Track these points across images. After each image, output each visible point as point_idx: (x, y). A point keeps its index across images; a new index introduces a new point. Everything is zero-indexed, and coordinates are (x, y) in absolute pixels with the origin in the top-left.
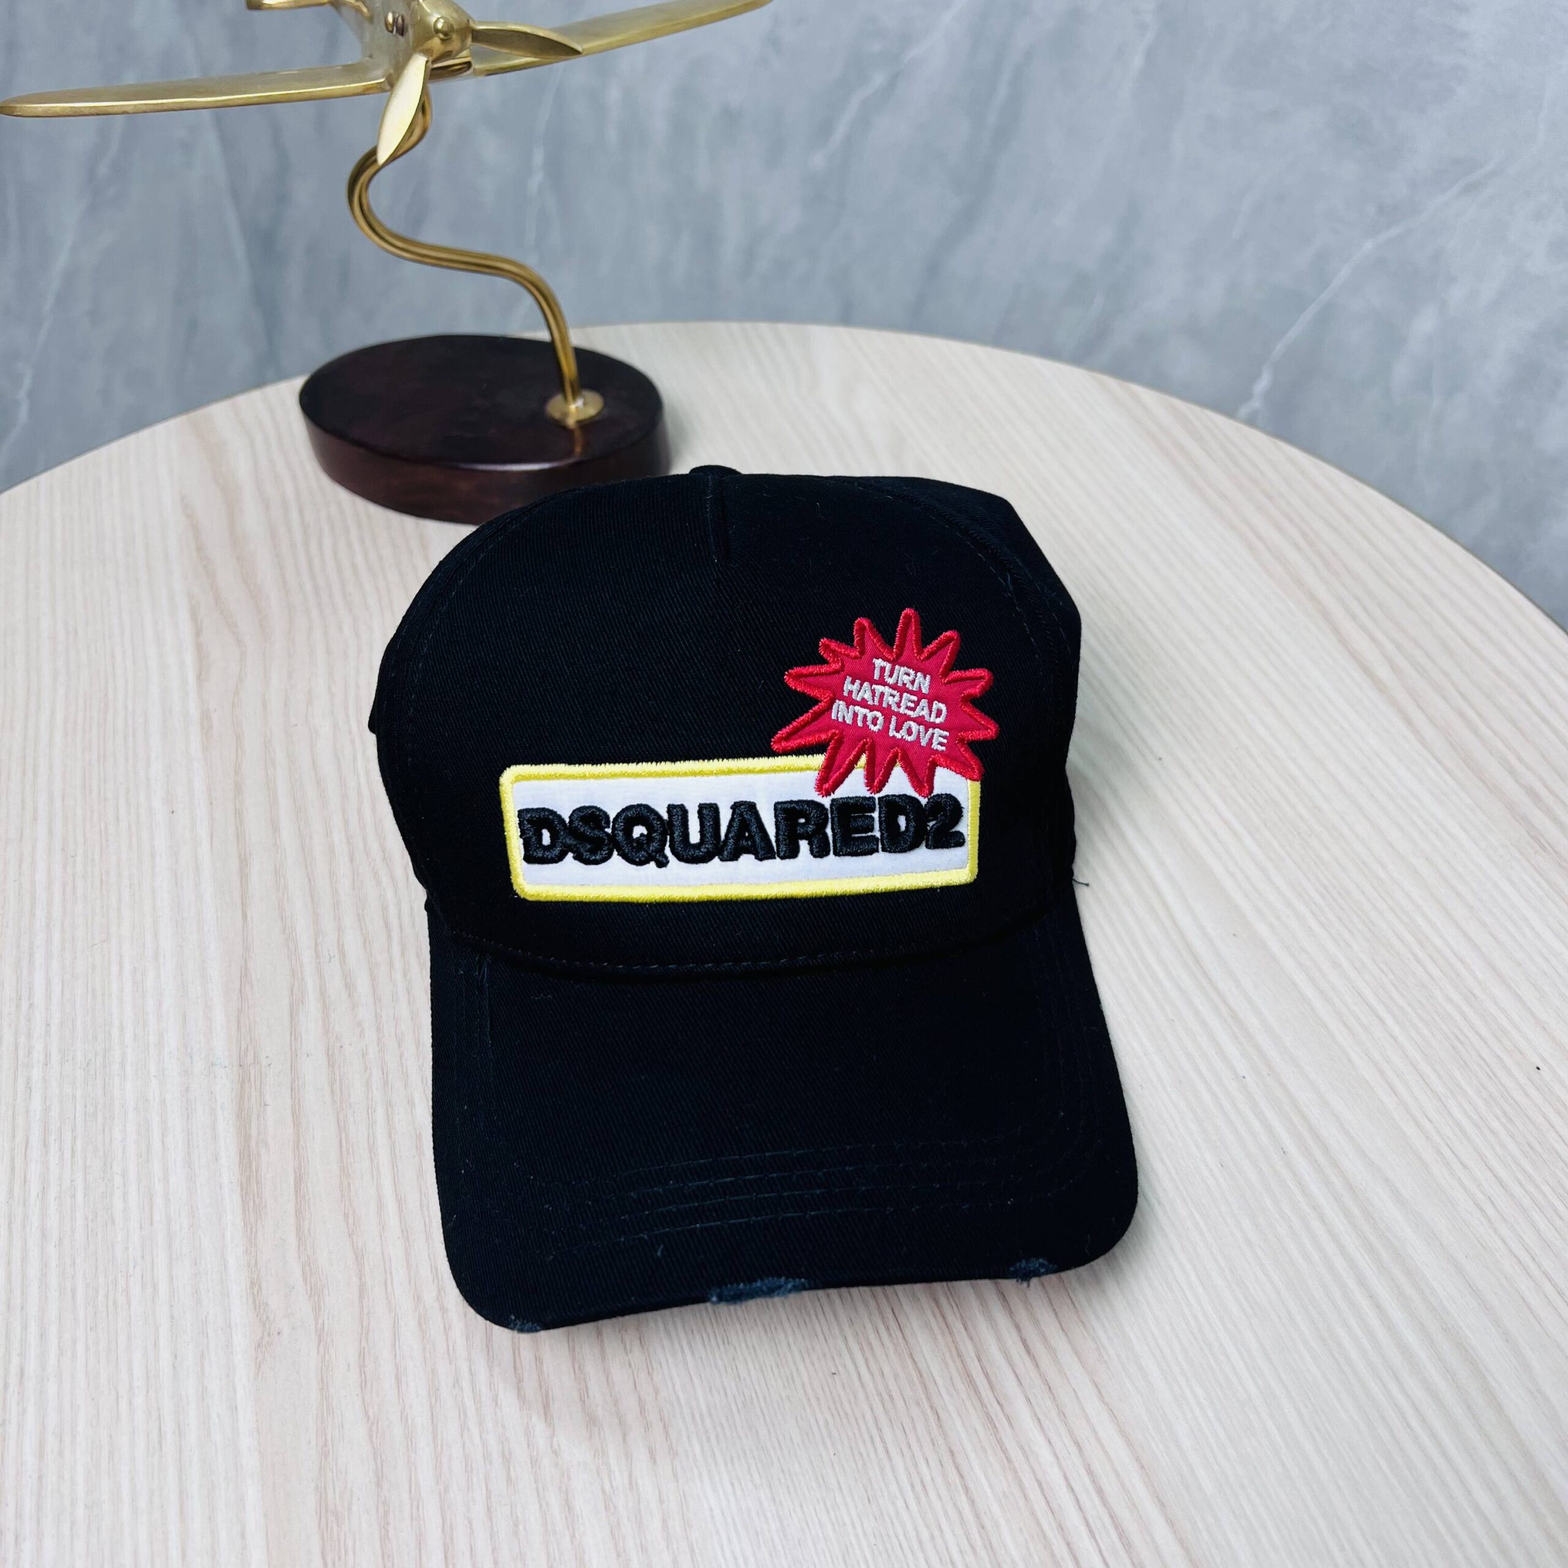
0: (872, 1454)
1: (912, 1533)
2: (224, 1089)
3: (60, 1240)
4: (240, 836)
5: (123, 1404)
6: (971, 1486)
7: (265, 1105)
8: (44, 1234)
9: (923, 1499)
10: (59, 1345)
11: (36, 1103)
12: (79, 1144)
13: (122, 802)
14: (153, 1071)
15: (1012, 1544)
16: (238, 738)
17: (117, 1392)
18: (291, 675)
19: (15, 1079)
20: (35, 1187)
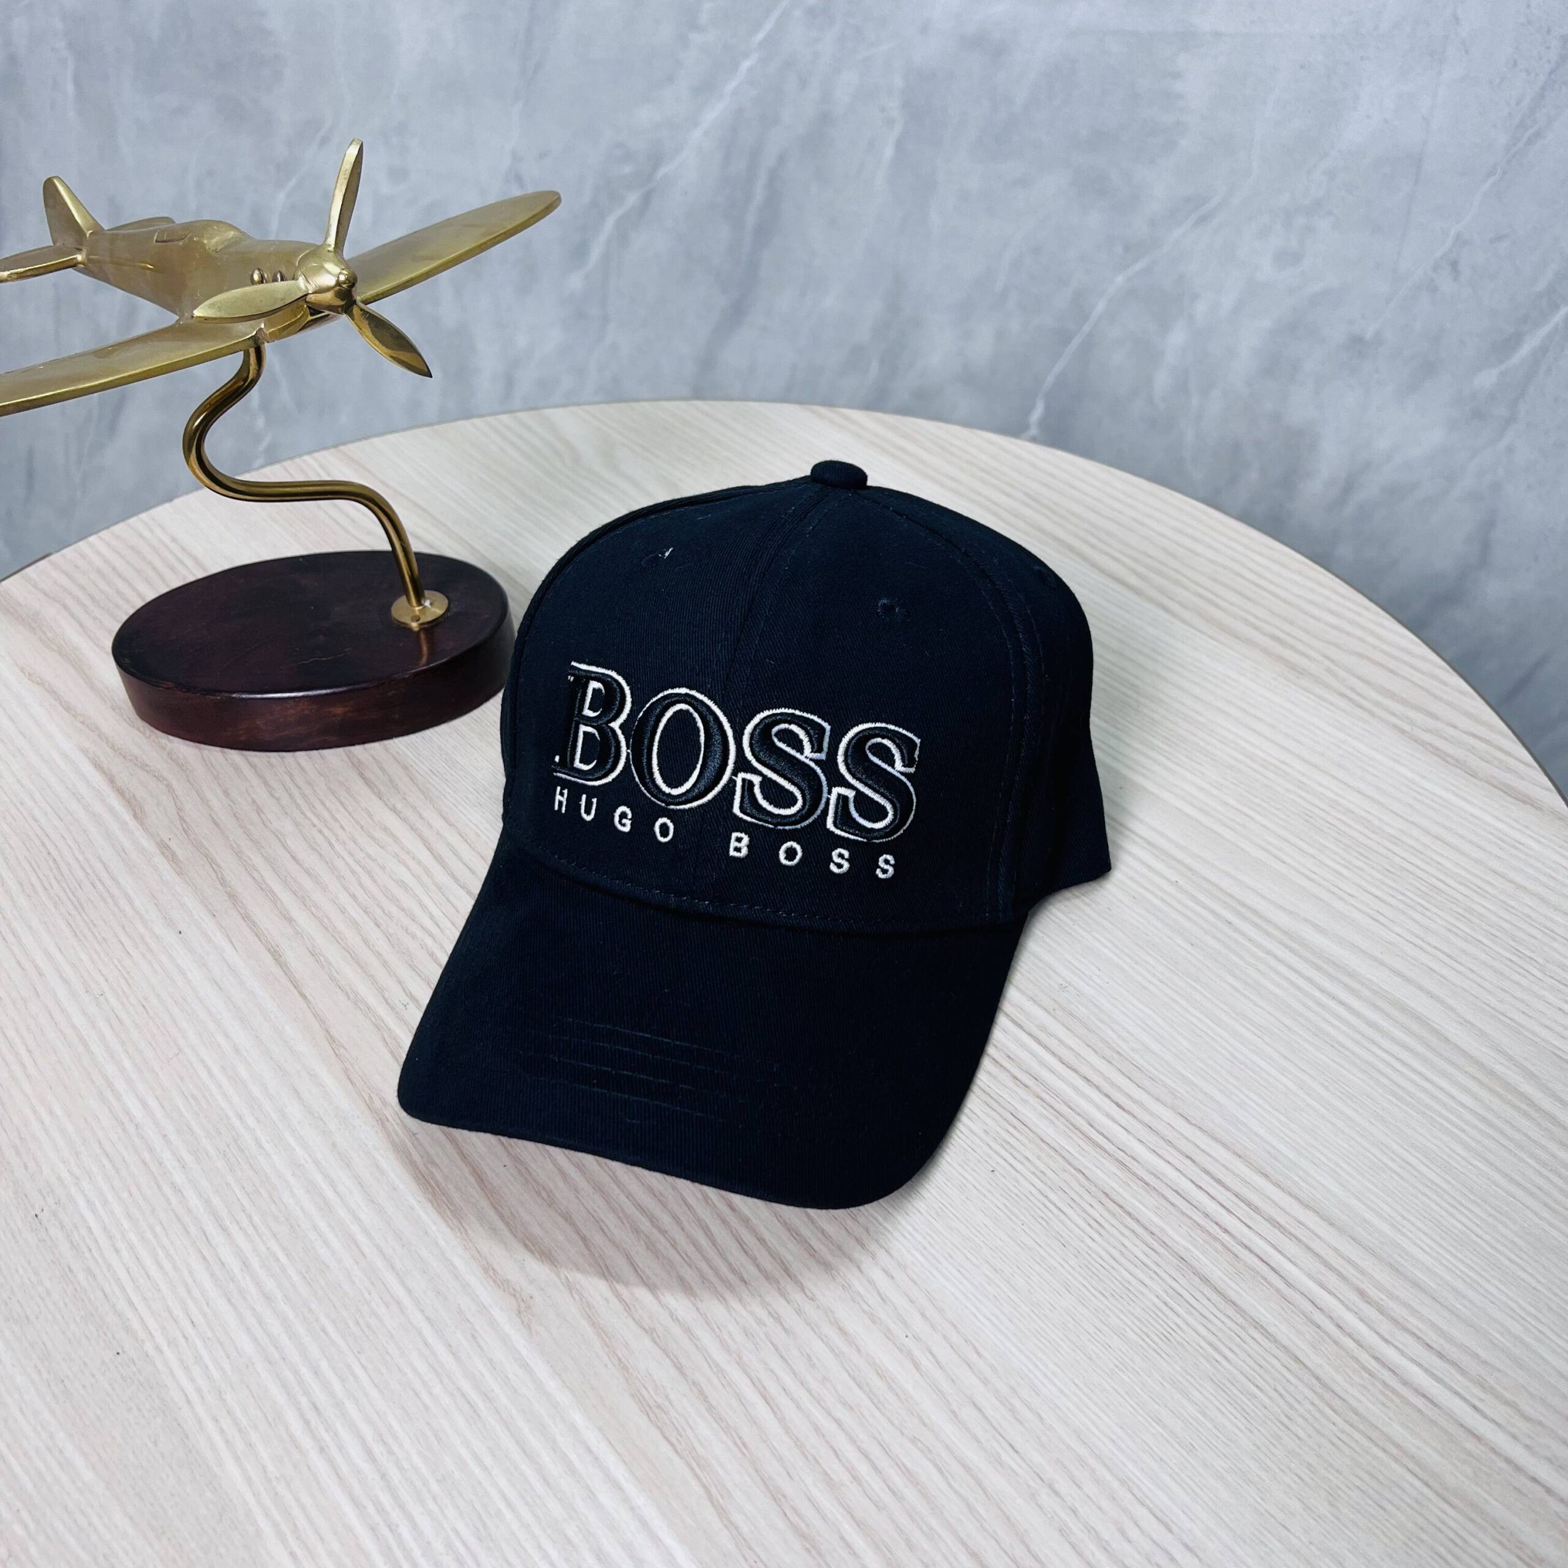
0: (1050, 1215)
1: (1106, 1257)
2: (368, 1134)
4: (258, 934)
5: (425, 1397)
6: (1130, 1210)
9: (1101, 1230)
10: (336, 1374)
11: (194, 1201)
12: (256, 1219)
13: (124, 939)
14: (291, 1141)
15: (1179, 1237)
16: (206, 856)
17: (413, 1390)
18: (226, 793)
19: (160, 1188)
20: (235, 1266)
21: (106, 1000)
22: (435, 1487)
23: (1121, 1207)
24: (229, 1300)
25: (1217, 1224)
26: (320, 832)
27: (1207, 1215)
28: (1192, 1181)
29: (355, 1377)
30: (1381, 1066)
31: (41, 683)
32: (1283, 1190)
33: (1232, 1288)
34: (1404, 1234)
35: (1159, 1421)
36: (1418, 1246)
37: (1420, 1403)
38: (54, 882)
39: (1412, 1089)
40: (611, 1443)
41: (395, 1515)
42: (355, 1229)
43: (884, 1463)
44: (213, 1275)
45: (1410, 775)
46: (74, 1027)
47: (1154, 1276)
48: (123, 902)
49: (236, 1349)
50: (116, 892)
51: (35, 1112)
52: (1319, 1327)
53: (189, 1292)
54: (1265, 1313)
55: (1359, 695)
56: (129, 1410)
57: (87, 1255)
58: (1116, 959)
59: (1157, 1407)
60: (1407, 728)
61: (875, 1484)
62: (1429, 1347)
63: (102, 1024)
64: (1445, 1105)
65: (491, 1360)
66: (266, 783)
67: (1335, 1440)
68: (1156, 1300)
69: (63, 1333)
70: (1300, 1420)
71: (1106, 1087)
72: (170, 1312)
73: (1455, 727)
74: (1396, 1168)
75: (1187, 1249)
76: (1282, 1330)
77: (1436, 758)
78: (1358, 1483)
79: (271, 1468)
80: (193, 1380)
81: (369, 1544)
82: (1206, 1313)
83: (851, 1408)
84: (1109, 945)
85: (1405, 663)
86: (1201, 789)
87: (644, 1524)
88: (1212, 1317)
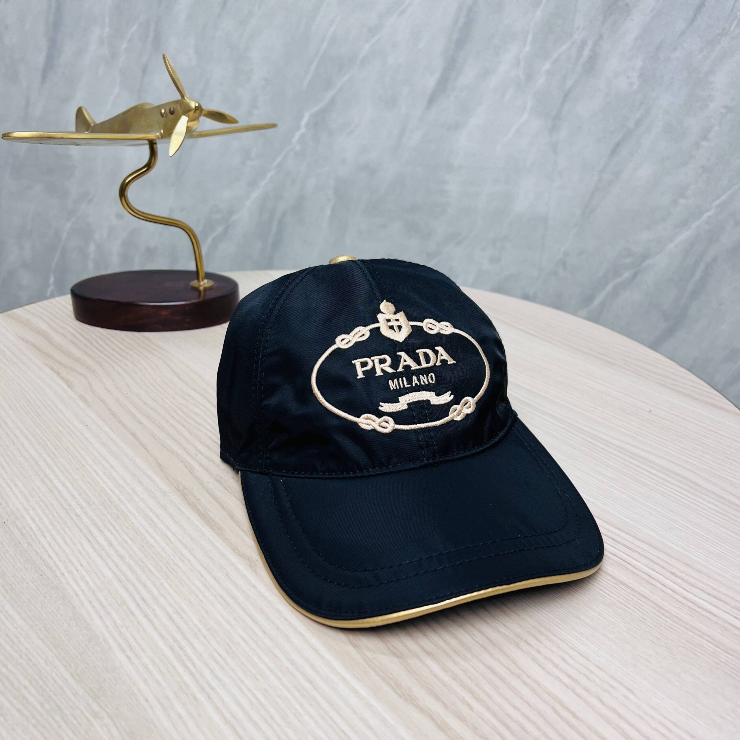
2: (176, 499)
5: (201, 597)
7: (199, 500)
10: (155, 587)
13: (59, 426)
14: (137, 500)
16: (102, 401)
17: (195, 594)
18: (113, 381)
21: (48, 447)
24: (101, 557)
26: (158, 395)
29: (165, 589)
31: (28, 342)
32: (629, 535)
36: (698, 557)
37: (708, 615)
38: (27, 407)
42: (168, 532)
44: (93, 547)
46: (31, 455)
48: (60, 414)
49: (104, 576)
50: (57, 411)
53: (80, 553)
54: (626, 579)
57: (29, 538)
60: (663, 383)
63: (45, 455)
65: (235, 584)
66: (133, 378)
67: (667, 627)
72: (70, 561)
73: (685, 384)
74: (683, 529)
76: (635, 586)
77: (679, 394)
78: (682, 644)
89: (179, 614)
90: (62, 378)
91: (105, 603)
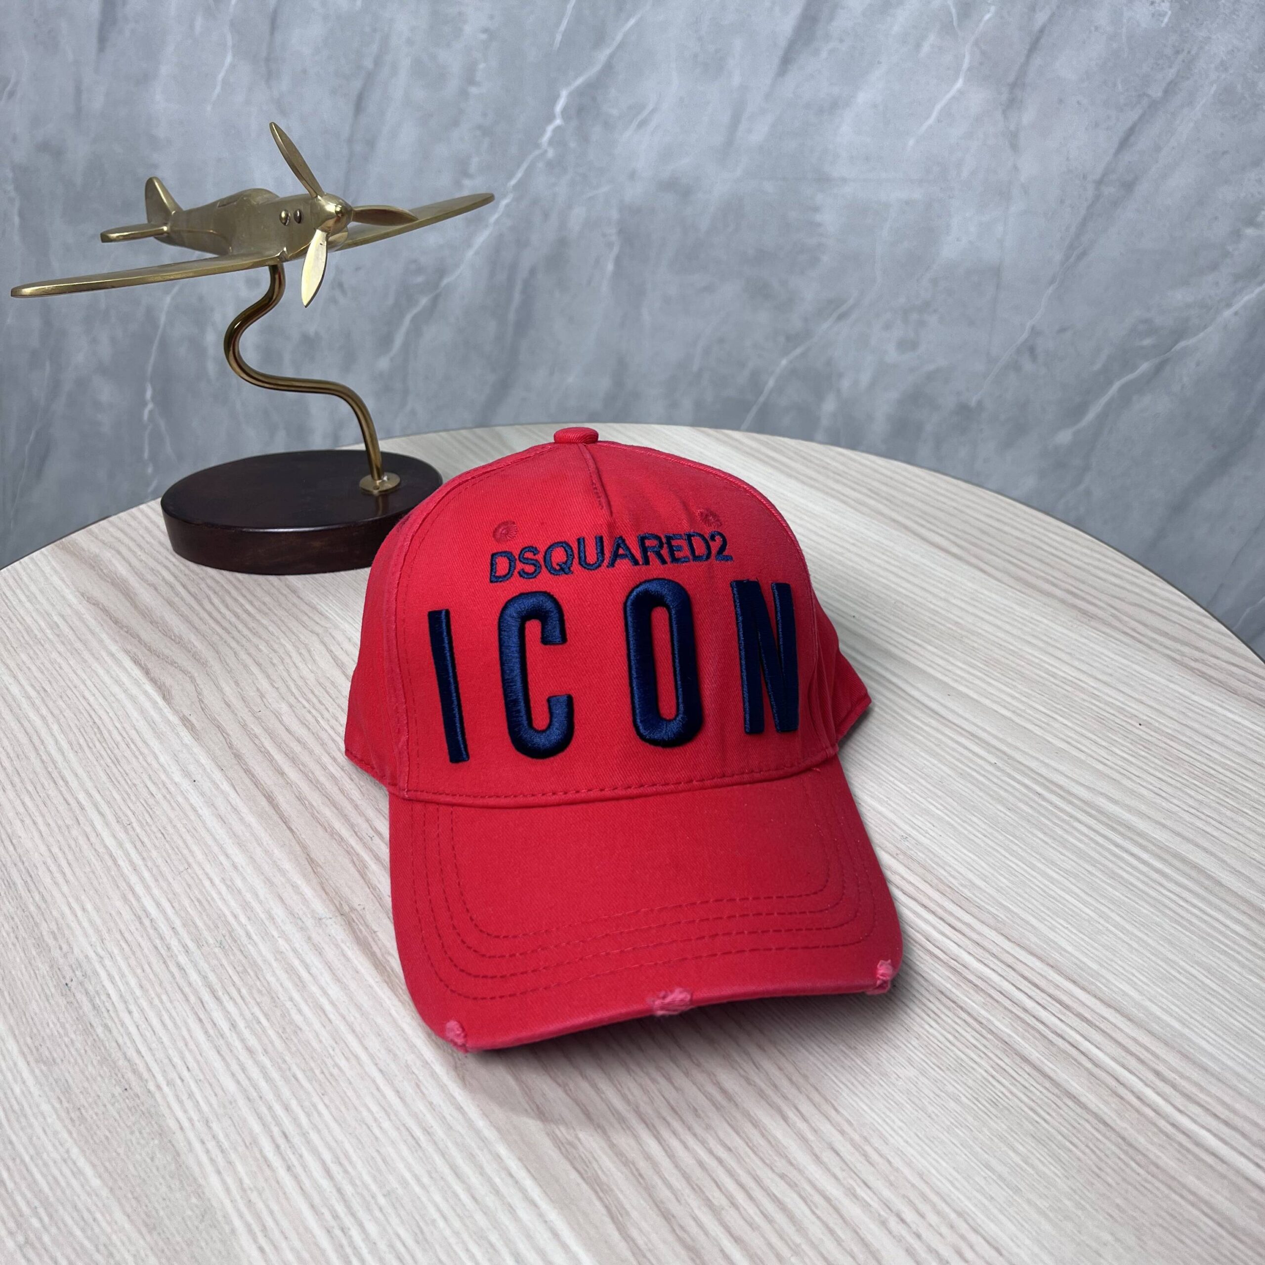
1: (943, 1040)
2: (337, 930)
3: (265, 1050)
4: (256, 783)
5: (376, 1130)
6: (963, 1005)
7: (375, 932)
8: (250, 1051)
10: (304, 1111)
11: (194, 977)
12: (244, 991)
13: (149, 784)
14: (275, 934)
15: (1003, 1026)
16: (218, 727)
17: (366, 1124)
18: (237, 683)
19: (167, 967)
20: (224, 1025)
21: (132, 827)
22: (382, 1201)
23: (954, 1002)
24: (219, 1052)
25: (1034, 1017)
26: (309, 712)
27: (1025, 1010)
28: (1013, 984)
29: (320, 1114)
30: (1167, 902)
31: (96, 604)
32: (1089, 993)
33: (1049, 1066)
34: (1193, 1031)
35: (988, 1166)
36: (1204, 1039)
37: (1210, 1160)
38: (97, 744)
39: (1194, 920)
40: (529, 1171)
41: (348, 1221)
42: (323, 1001)
43: (758, 1193)
44: (206, 1033)
45: (1181, 690)
46: (106, 847)
47: (983, 1055)
48: (150, 759)
49: (223, 1089)
50: (145, 750)
51: (71, 908)
52: (1122, 1098)
53: (186, 1045)
54: (1076, 1086)
55: (1138, 633)
56: (132, 1133)
57: (106, 1014)
58: (947, 818)
59: (986, 1156)
60: (1178, 657)
61: (751, 1210)
62: (1216, 1116)
63: (128, 846)
64: (1221, 933)
65: (431, 1104)
66: (268, 677)
67: (1138, 1186)
68: (985, 1074)
69: (83, 1072)
70: (1109, 1170)
71: (940, 912)
72: (170, 1060)
73: (1218, 658)
74: (1184, 980)
75: (1009, 1036)
76: (1091, 1099)
77: (1204, 680)
78: (1160, 1221)
79: (247, 1181)
80: (186, 1112)
81: (325, 1242)
82: (1027, 1085)
83: (730, 1150)
84: (942, 808)
85: (1175, 612)
86: (1013, 697)
87: (555, 1235)
88: (1032, 1088)
89: (340, 1164)
90: (154, 681)
91: (226, 1145)
